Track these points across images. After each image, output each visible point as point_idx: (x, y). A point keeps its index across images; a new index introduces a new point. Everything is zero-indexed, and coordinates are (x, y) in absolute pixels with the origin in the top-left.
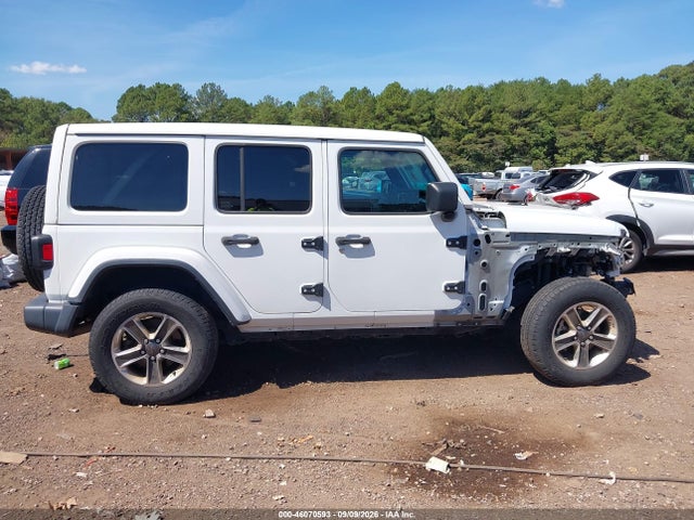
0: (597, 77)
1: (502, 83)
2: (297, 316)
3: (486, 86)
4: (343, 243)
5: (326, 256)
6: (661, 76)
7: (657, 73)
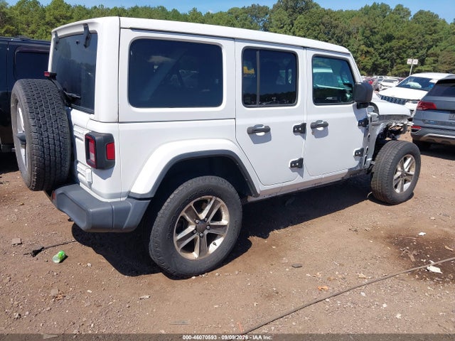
0: (194, 10)
1: (137, 7)
2: (284, 184)
3: (126, 8)
4: (314, 126)
5: (304, 138)
6: (229, 13)
7: (227, 11)
